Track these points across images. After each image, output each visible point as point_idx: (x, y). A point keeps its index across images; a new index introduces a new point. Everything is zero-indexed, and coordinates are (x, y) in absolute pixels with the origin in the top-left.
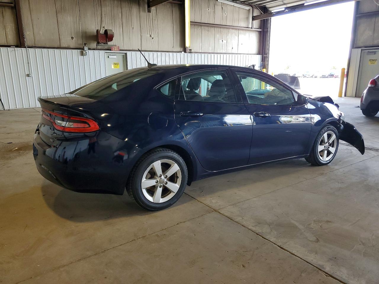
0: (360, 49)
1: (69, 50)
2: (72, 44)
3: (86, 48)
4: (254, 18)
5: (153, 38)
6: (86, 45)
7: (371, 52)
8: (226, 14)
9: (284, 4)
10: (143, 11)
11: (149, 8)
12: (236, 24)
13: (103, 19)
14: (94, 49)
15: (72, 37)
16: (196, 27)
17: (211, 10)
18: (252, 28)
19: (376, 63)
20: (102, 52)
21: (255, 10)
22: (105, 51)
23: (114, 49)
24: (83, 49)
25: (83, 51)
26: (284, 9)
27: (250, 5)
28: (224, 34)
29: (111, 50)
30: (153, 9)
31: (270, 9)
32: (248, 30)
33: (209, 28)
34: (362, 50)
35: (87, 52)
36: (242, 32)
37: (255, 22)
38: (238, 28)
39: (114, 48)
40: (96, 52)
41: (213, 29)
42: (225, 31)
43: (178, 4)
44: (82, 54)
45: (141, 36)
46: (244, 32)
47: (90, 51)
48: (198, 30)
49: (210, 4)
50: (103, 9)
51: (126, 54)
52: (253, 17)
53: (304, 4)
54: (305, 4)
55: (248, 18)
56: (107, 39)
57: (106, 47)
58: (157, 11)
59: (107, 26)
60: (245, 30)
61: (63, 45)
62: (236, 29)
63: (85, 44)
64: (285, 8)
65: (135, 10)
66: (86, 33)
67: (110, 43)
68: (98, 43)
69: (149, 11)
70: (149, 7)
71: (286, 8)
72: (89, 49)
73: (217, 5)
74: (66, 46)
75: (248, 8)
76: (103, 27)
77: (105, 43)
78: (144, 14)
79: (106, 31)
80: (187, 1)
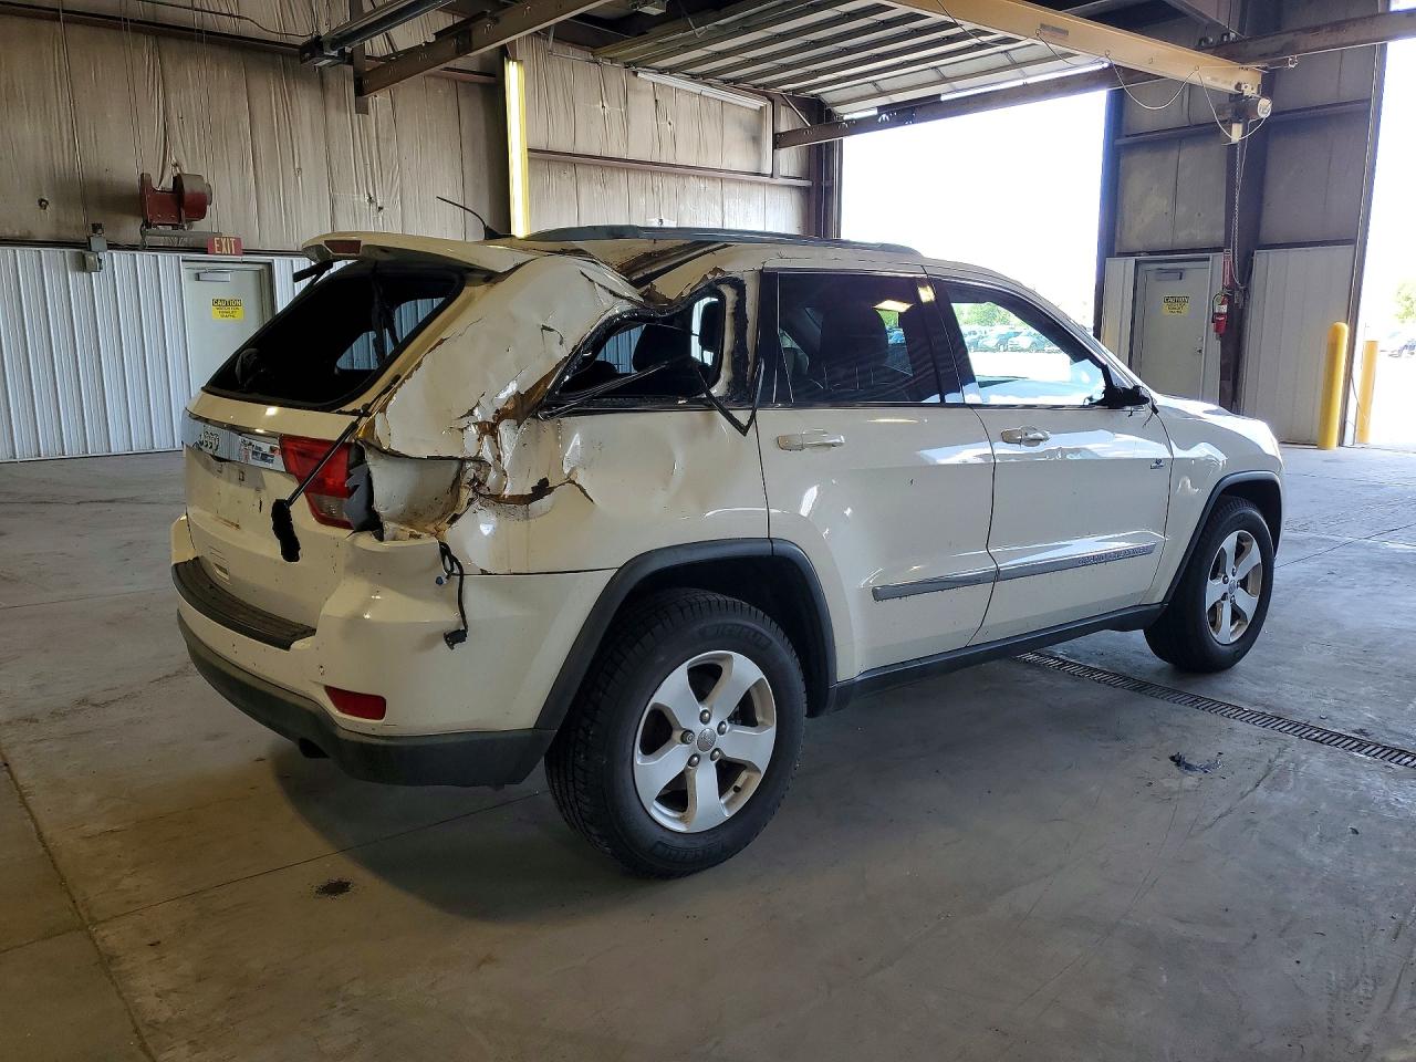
0: (1132, 261)
1: (27, 249)
2: (43, 226)
3: (96, 243)
4: (779, 141)
5: (380, 208)
6: (100, 231)
7: (1168, 271)
8: (673, 123)
9: (882, 93)
10: (338, 108)
11: (360, 98)
12: (712, 162)
13: (175, 133)
14: (133, 248)
15: (43, 200)
16: (555, 168)
17: (613, 109)
18: (772, 176)
19: (1186, 309)
20: (167, 260)
21: (784, 113)
22: (182, 255)
23: (220, 249)
24: (87, 246)
25: (82, 251)
26: (875, 112)
27: (761, 91)
28: (666, 194)
29: (205, 251)
30: (379, 100)
31: (838, 109)
32: (760, 183)
33: (607, 174)
34: (1137, 262)
35: (104, 256)
36: (737, 188)
37: (783, 153)
38: (723, 175)
39: (219, 242)
40: (143, 258)
41: (621, 175)
42: (670, 184)
43: (482, 85)
44: (83, 265)
45: (333, 202)
46: (747, 188)
47: (115, 254)
48: (562, 181)
49: (607, 87)
50: (172, 96)
51: (270, 265)
52: (775, 135)
53: (939, 95)
54: (943, 98)
55: (756, 140)
56: (183, 212)
57: (185, 241)
58: (398, 110)
59: (192, 160)
60: (751, 183)
62: (714, 179)
63: (96, 228)
64: (879, 108)
65: (305, 104)
66: (100, 184)
67: (201, 226)
68: (147, 224)
69: (362, 109)
70: (361, 91)
71: (881, 109)
72: (113, 246)
73: (638, 92)
74: (17, 233)
75: (756, 103)
76: (176, 165)
77: (175, 227)
78: (343, 120)
79: (178, 180)
80: (514, 74)
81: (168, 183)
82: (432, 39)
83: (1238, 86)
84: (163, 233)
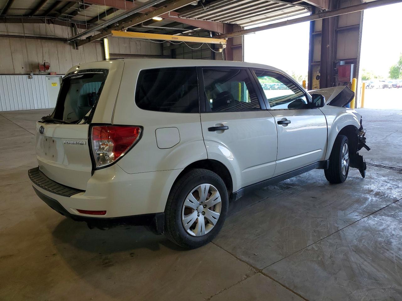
1: (20, 76)
2: (23, 71)
3: (32, 74)
6: (32, 72)
8: (140, 47)
10: (73, 49)
12: (149, 54)
13: (44, 55)
14: (38, 75)
15: (23, 67)
17: (127, 45)
20: (43, 76)
22: (46, 76)
23: (53, 74)
24: (30, 74)
25: (30, 76)
29: (50, 75)
30: (80, 47)
35: (33, 76)
37: (164, 51)
43: (100, 43)
44: (29, 78)
45: (73, 65)
47: (35, 75)
49: (126, 41)
50: (44, 48)
51: (62, 77)
56: (46, 68)
57: (46, 73)
58: (84, 48)
59: (47, 60)
61: (16, 72)
65: (67, 48)
66: (32, 64)
67: (49, 71)
68: (40, 71)
69: (77, 49)
70: (77, 46)
72: (34, 74)
73: (132, 42)
74: (18, 73)
76: (44, 61)
77: (44, 71)
78: (74, 51)
79: (44, 63)
80: (106, 41)
81: (43, 64)
82: (85, 39)
83: (220, 43)
84: (42, 72)
